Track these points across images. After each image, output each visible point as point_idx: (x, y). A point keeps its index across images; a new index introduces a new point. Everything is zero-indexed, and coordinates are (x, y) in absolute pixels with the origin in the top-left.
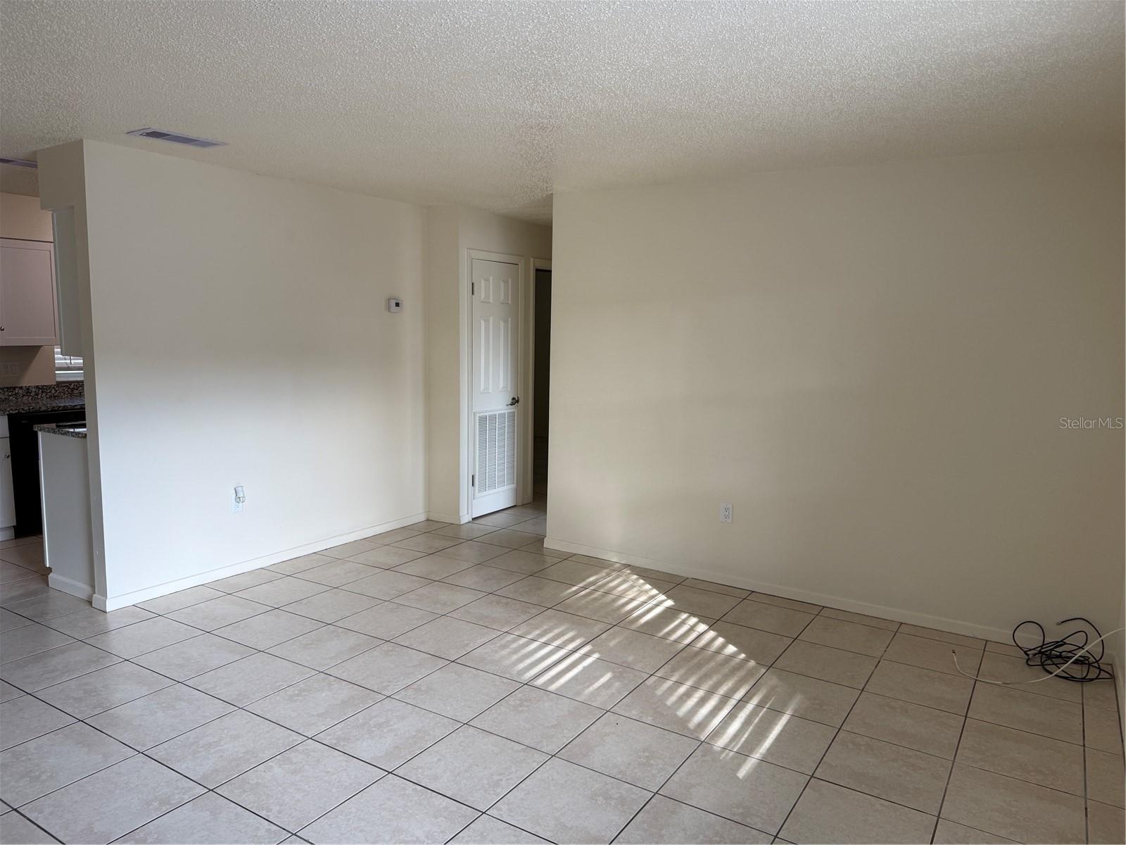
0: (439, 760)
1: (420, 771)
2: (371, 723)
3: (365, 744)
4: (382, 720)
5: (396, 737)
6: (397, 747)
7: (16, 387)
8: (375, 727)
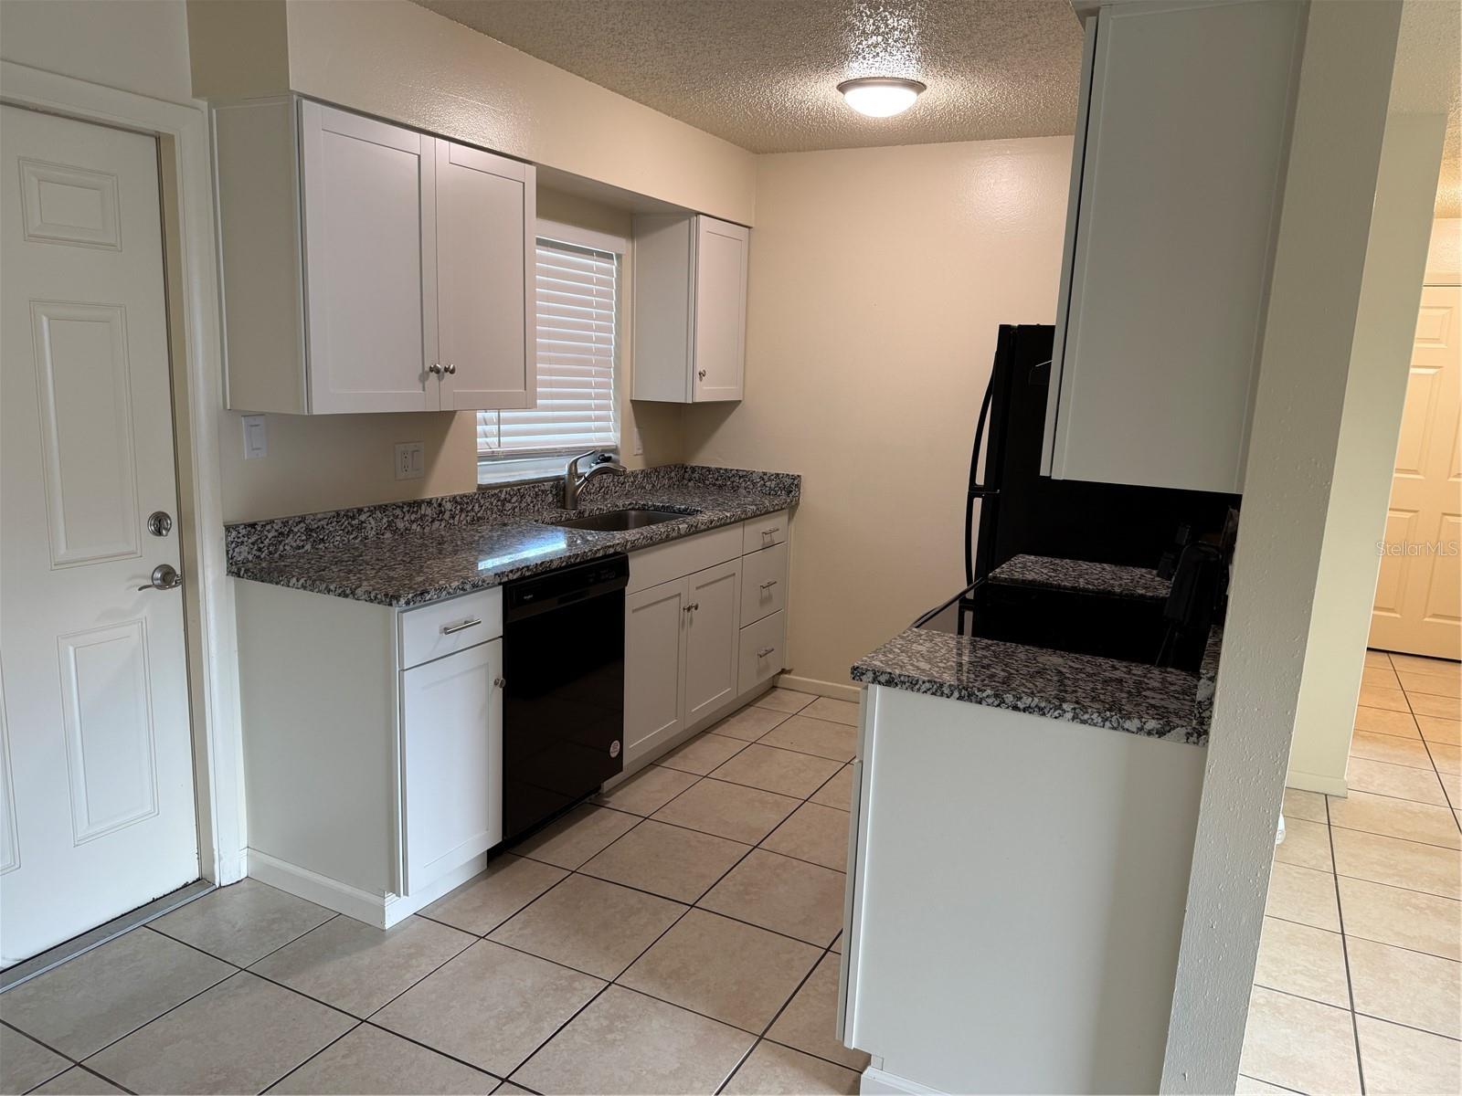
7: (423, 501)
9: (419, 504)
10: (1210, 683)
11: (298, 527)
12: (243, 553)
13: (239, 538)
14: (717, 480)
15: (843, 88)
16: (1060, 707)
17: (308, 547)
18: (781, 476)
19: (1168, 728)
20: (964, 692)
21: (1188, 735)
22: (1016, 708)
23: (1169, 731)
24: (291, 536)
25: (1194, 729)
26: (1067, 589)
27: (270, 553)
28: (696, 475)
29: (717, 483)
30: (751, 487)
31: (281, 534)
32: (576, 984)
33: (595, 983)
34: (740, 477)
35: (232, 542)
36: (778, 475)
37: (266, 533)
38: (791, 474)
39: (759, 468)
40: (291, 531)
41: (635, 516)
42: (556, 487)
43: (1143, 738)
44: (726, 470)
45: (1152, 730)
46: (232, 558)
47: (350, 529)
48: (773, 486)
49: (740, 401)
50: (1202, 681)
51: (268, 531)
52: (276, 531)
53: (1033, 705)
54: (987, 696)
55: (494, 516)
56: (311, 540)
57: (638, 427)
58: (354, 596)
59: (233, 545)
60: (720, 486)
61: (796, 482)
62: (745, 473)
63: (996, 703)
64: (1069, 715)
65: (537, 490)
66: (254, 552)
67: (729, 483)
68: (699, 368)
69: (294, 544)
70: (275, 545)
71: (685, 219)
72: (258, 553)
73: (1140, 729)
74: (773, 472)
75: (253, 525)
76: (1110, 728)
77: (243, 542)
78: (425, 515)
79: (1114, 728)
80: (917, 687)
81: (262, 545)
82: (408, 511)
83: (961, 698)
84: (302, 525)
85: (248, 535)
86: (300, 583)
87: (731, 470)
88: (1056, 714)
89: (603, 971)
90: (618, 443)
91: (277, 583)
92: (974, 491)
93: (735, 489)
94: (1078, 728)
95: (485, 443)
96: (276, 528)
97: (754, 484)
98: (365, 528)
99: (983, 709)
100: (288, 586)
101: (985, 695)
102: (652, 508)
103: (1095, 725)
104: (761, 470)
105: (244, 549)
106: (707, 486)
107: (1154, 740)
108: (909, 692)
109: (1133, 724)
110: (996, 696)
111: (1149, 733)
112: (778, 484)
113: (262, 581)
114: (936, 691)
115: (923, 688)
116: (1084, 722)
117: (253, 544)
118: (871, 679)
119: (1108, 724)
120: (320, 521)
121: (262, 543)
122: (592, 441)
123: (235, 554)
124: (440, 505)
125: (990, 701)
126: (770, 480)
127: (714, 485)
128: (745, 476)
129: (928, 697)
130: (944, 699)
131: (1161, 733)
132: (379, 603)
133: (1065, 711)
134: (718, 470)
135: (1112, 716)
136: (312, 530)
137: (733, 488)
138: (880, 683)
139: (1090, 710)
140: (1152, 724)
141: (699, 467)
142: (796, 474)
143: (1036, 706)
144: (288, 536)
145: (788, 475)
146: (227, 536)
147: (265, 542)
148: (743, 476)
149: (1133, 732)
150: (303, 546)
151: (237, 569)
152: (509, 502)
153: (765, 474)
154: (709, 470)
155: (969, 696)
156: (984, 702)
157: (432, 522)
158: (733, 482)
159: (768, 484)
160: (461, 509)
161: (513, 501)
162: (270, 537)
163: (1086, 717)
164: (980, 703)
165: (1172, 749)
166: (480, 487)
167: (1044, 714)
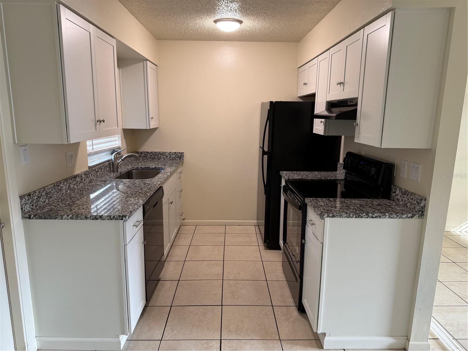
7: (76, 175)
9: (75, 177)
10: (425, 201)
11: (43, 193)
12: (27, 208)
13: (26, 201)
14: (152, 156)
15: (215, 22)
16: (385, 215)
17: (47, 201)
18: (177, 153)
19: (414, 215)
20: (357, 215)
21: (419, 216)
22: (372, 217)
23: (414, 216)
24: (42, 197)
25: (420, 214)
26: (310, 180)
27: (36, 206)
28: (143, 155)
29: (152, 157)
30: (166, 157)
31: (39, 197)
32: (210, 345)
33: (215, 342)
34: (161, 154)
35: (24, 204)
36: (175, 153)
37: (34, 197)
38: (180, 152)
39: (168, 151)
40: (41, 195)
41: (136, 172)
42: (109, 164)
43: (407, 219)
44: (155, 152)
45: (410, 217)
46: (24, 211)
47: (58, 191)
48: (174, 157)
49: (158, 128)
50: (423, 201)
51: (35, 197)
52: (37, 196)
53: (377, 216)
54: (364, 215)
55: (95, 178)
56: (48, 198)
57: (125, 139)
58: (101, 218)
59: (24, 205)
60: (153, 158)
61: (182, 155)
62: (163, 153)
63: (367, 217)
64: (388, 217)
65: (104, 166)
66: (31, 207)
67: (157, 157)
68: (151, 116)
69: (43, 201)
70: (37, 202)
71: (141, 62)
72: (32, 207)
73: (407, 217)
74: (174, 152)
75: (29, 195)
76: (399, 218)
77: (27, 203)
78: (78, 181)
79: (400, 218)
80: (342, 216)
81: (33, 203)
82: (73, 180)
83: (356, 217)
84: (45, 192)
85: (28, 200)
86: (69, 217)
87: (157, 152)
88: (384, 217)
89: (214, 337)
90: (121, 145)
91: (55, 219)
92: (264, 153)
93: (159, 159)
94: (390, 220)
95: (89, 149)
96: (37, 194)
97: (167, 156)
98: (62, 190)
99: (363, 219)
100: (62, 219)
101: (363, 215)
102: (141, 168)
103: (395, 218)
104: (169, 151)
105: (28, 206)
106: (148, 159)
107: (410, 219)
108: (340, 218)
109: (404, 216)
110: (367, 215)
111: (409, 218)
112: (176, 156)
113: (46, 219)
114: (348, 216)
115: (344, 216)
116: (392, 218)
117: (30, 203)
118: (327, 216)
119: (398, 217)
120: (49, 189)
121: (33, 202)
122: (112, 145)
123: (25, 209)
124: (81, 176)
125: (365, 217)
126: (172, 155)
127: (151, 158)
128: (163, 154)
129: (346, 219)
130: (351, 219)
131: (412, 217)
132: (116, 220)
133: (386, 216)
134: (152, 152)
135: (399, 215)
136: (47, 194)
137: (158, 158)
138: (329, 217)
139: (393, 214)
140: (410, 215)
141: (144, 152)
142: (182, 152)
143: (378, 216)
144: (41, 197)
145: (179, 152)
146: (21, 202)
147: (34, 202)
148: (162, 154)
149: (405, 218)
150: (45, 201)
151: (27, 216)
152: (98, 172)
153: (171, 153)
154: (148, 153)
155: (359, 216)
156: (363, 217)
157: (80, 183)
158: (158, 156)
159: (172, 156)
160: (87, 176)
161: (99, 171)
162: (35, 199)
163: (392, 216)
164: (362, 218)
165: (415, 221)
166: (90, 167)
167: (381, 218)
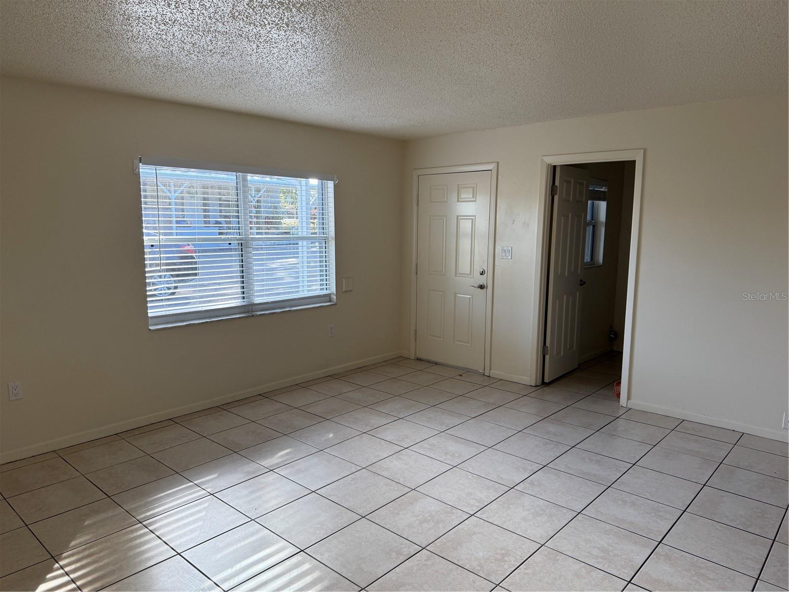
0: (384, 494)
1: (396, 489)
2: (433, 524)
3: (433, 508)
4: (425, 525)
5: (413, 511)
6: (411, 504)
8: (429, 520)
